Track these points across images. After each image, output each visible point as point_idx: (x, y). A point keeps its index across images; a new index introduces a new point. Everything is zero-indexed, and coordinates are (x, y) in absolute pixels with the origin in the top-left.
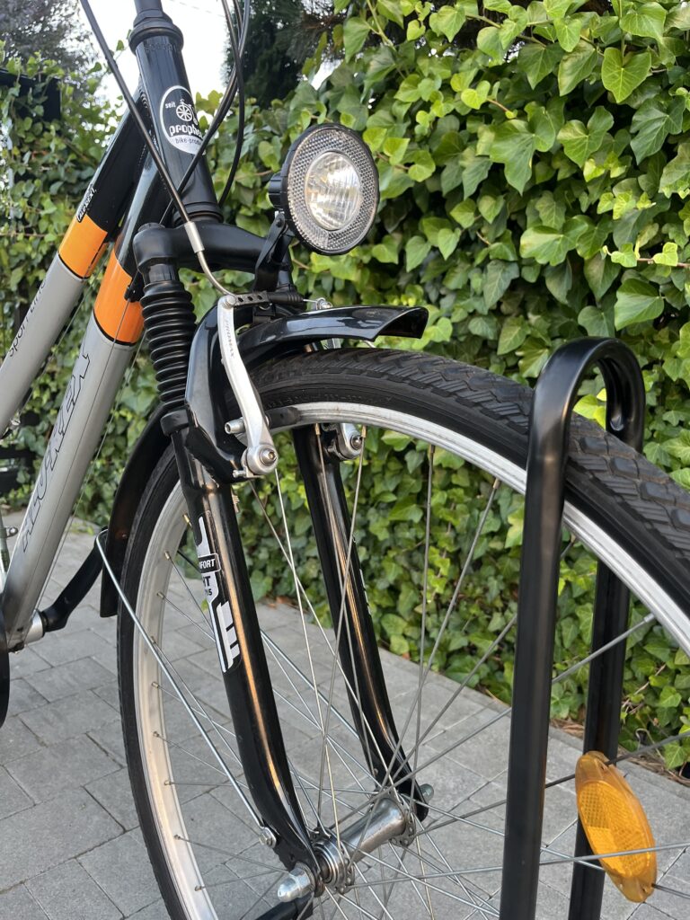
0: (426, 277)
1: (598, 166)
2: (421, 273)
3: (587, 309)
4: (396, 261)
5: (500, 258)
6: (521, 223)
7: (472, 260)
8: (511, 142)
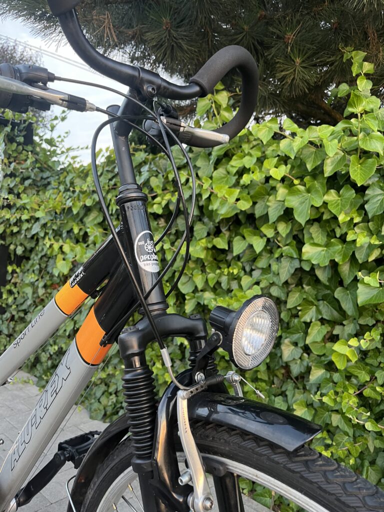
0: (243, 259)
1: (347, 215)
2: (241, 257)
3: (339, 289)
4: (227, 248)
5: (289, 255)
7: (271, 252)
8: (297, 197)
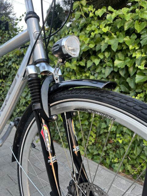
0: (91, 70)
1: (133, 46)
2: (90, 68)
3: (129, 78)
4: (84, 65)
5: (109, 66)
6: (114, 58)
7: (102, 66)
8: (113, 40)
